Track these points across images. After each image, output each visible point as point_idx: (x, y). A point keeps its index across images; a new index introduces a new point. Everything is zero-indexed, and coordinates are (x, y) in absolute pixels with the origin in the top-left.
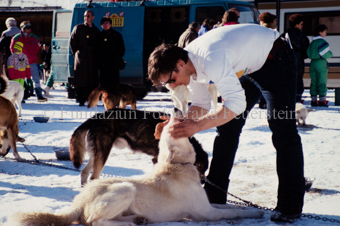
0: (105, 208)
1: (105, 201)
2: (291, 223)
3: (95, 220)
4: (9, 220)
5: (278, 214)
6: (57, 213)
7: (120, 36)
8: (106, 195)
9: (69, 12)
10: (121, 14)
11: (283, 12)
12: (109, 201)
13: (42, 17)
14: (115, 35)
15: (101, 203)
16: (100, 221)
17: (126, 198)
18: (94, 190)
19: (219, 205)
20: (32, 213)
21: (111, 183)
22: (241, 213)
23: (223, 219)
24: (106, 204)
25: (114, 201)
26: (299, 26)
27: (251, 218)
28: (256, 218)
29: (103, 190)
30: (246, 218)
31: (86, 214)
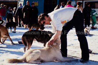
0: (32, 57)
1: (32, 55)
2: (86, 62)
3: (29, 61)
4: (5, 60)
5: (82, 60)
6: (18, 59)
7: (37, 8)
8: (32, 54)
9: (22, 1)
10: (37, 2)
11: (84, 1)
12: (34, 55)
13: (15, 3)
14: (36, 8)
15: (31, 56)
16: (31, 61)
17: (38, 55)
18: (29, 52)
19: (65, 57)
20: (11, 59)
21: (34, 50)
22: (71, 59)
23: (66, 61)
24: (32, 56)
25: (35, 55)
26: (89, 6)
27: (74, 61)
28: (76, 61)
29: (31, 52)
30: (73, 61)
31: (27, 59)
